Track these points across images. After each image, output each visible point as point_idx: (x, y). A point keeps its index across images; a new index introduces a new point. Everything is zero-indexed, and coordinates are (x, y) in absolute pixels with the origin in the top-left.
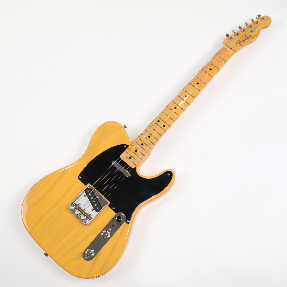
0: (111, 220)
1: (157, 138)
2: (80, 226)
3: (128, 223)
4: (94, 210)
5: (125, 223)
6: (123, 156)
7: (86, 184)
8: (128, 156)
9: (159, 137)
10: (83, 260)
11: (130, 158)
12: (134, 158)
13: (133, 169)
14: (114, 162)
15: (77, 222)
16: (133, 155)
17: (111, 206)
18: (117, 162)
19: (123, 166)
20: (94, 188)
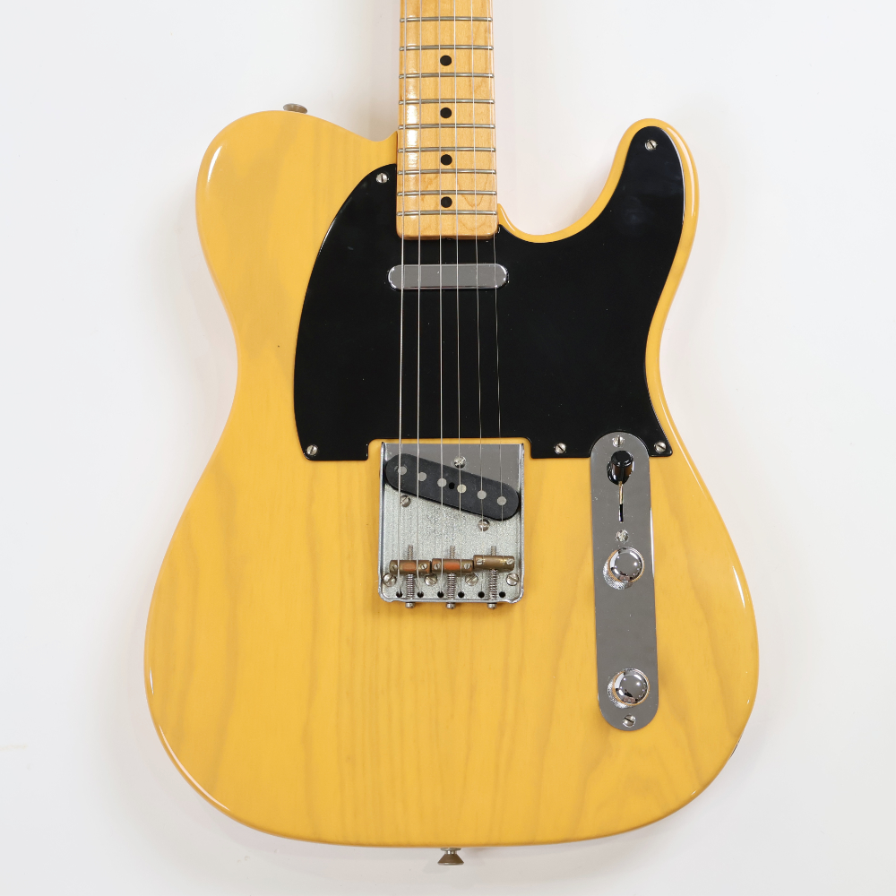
0: (593, 498)
1: (481, 42)
2: (490, 628)
3: (667, 452)
4: (492, 522)
5: (654, 463)
6: (413, 220)
7: (362, 455)
8: (433, 202)
9: (482, 30)
10: (625, 741)
11: (446, 202)
12: (461, 193)
13: (496, 234)
14: (397, 274)
15: (462, 625)
16: (446, 182)
17: (541, 451)
18: (411, 260)
19: (449, 259)
20: (418, 442)
